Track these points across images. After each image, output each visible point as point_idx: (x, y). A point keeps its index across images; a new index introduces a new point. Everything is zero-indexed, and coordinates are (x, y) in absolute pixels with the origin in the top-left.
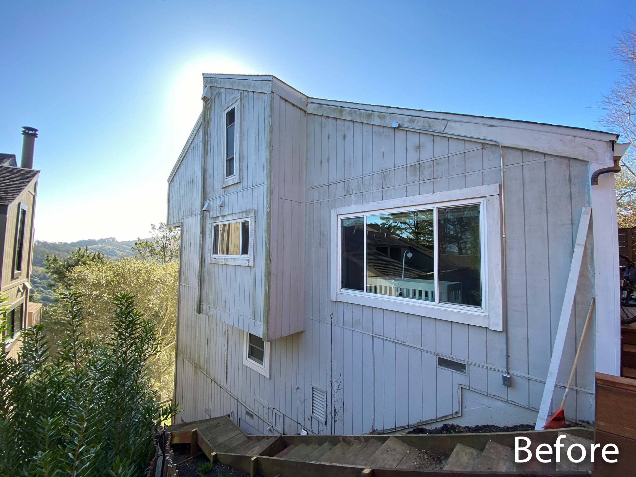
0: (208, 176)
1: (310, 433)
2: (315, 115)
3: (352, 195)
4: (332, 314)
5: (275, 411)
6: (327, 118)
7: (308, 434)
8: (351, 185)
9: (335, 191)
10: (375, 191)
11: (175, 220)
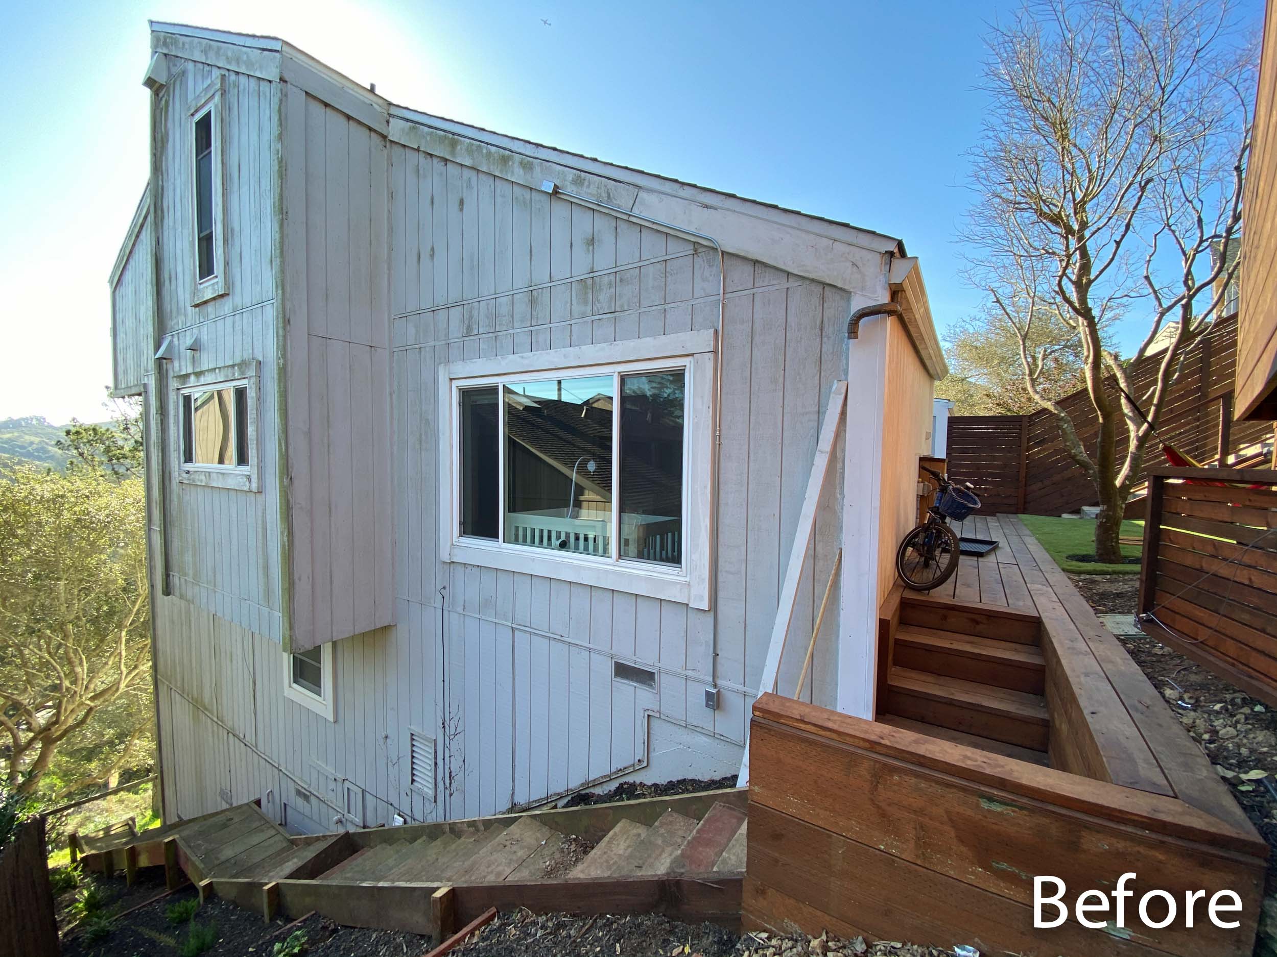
0: (167, 276)
1: (409, 819)
2: (404, 146)
3: (476, 337)
4: (444, 588)
5: (347, 784)
6: (429, 157)
7: (405, 822)
8: (475, 313)
9: (445, 325)
10: (519, 330)
11: (132, 380)
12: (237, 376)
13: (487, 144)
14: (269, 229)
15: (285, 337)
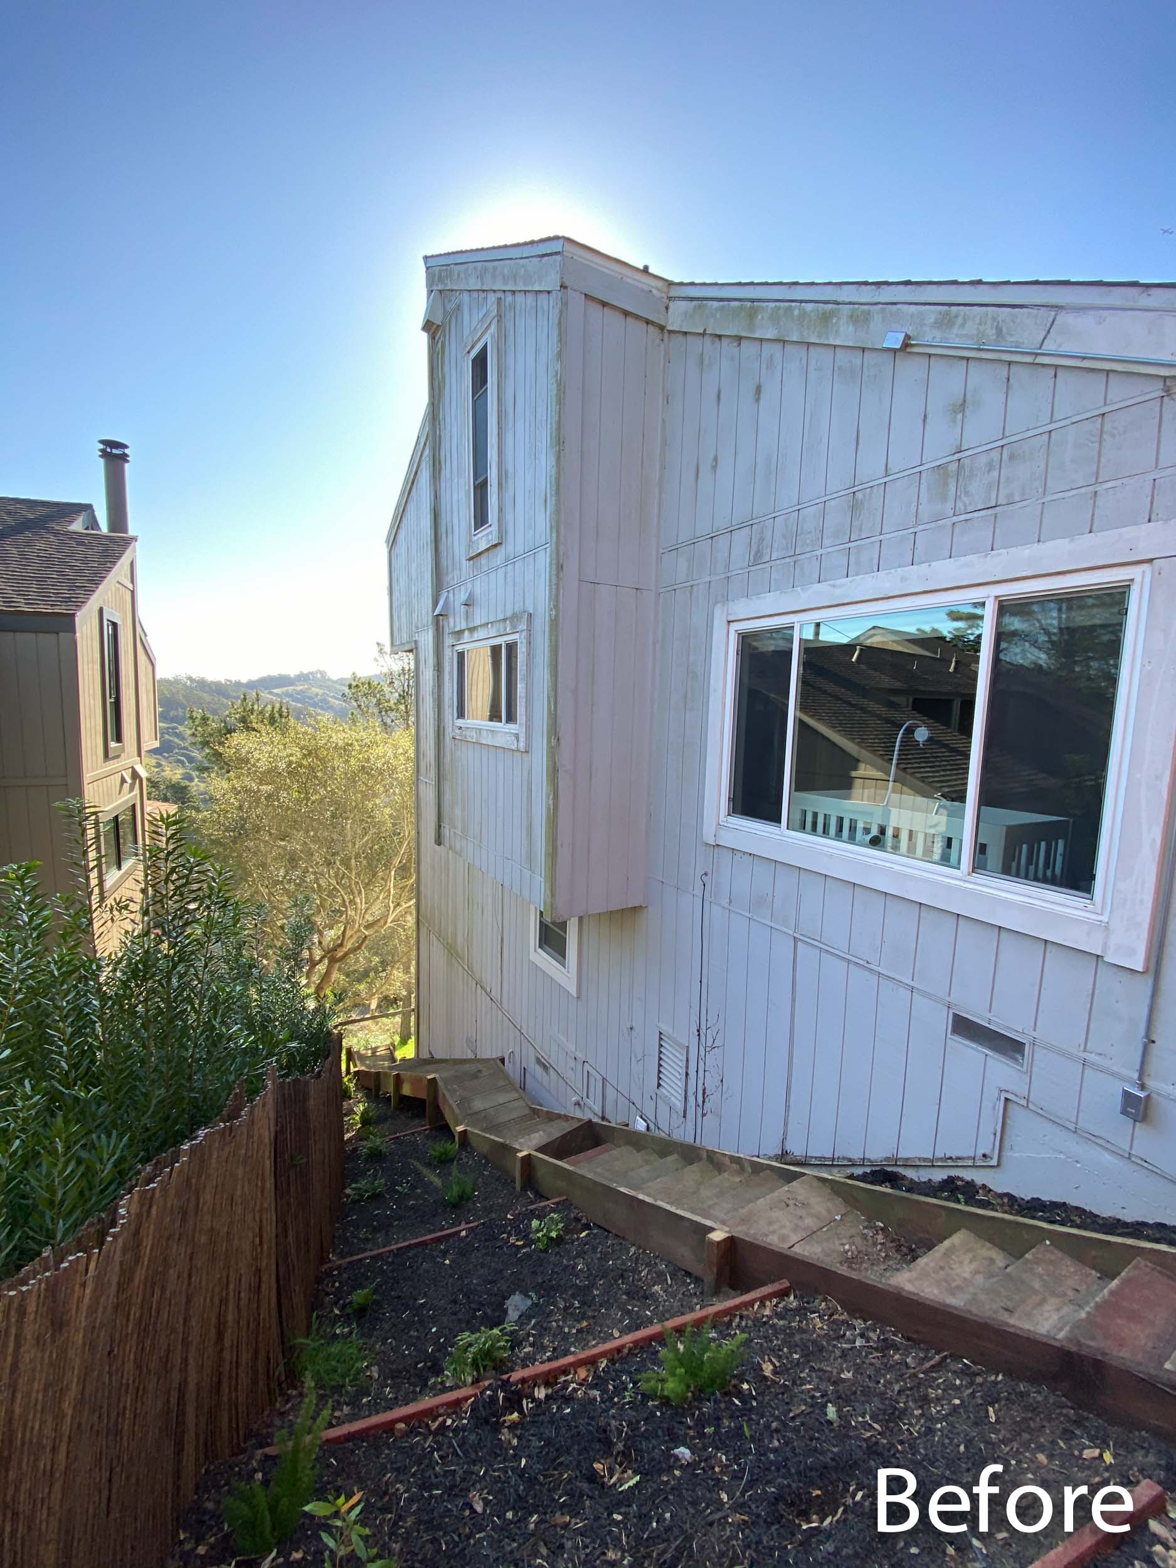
0: (443, 530)
1: (652, 1126)
2: (686, 333)
3: (767, 565)
4: (706, 874)
5: (587, 1067)
6: (717, 340)
7: (648, 1128)
8: (768, 534)
9: (727, 554)
10: (830, 550)
12: (508, 630)
13: (801, 301)
14: (546, 462)
15: (557, 585)
